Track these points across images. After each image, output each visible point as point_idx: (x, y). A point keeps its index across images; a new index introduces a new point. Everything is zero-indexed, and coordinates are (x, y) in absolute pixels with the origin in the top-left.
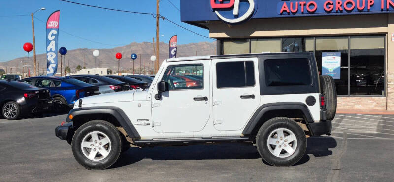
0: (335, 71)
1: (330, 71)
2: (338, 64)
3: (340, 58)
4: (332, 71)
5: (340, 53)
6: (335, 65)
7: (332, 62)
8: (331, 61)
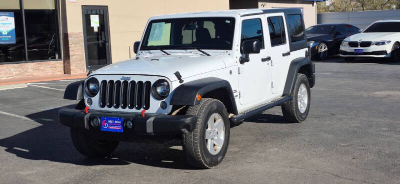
0: (9, 34)
1: (4, 34)
2: (12, 26)
3: (14, 18)
4: (6, 34)
5: (13, 13)
6: (9, 27)
7: (5, 24)
8: (4, 22)
